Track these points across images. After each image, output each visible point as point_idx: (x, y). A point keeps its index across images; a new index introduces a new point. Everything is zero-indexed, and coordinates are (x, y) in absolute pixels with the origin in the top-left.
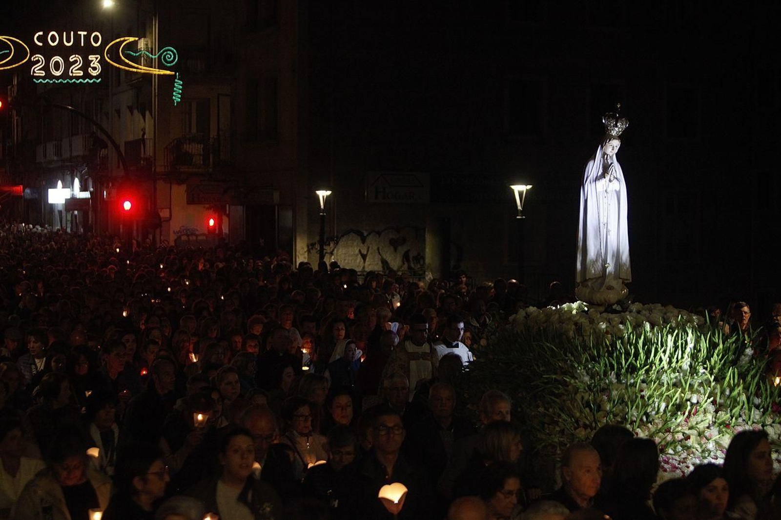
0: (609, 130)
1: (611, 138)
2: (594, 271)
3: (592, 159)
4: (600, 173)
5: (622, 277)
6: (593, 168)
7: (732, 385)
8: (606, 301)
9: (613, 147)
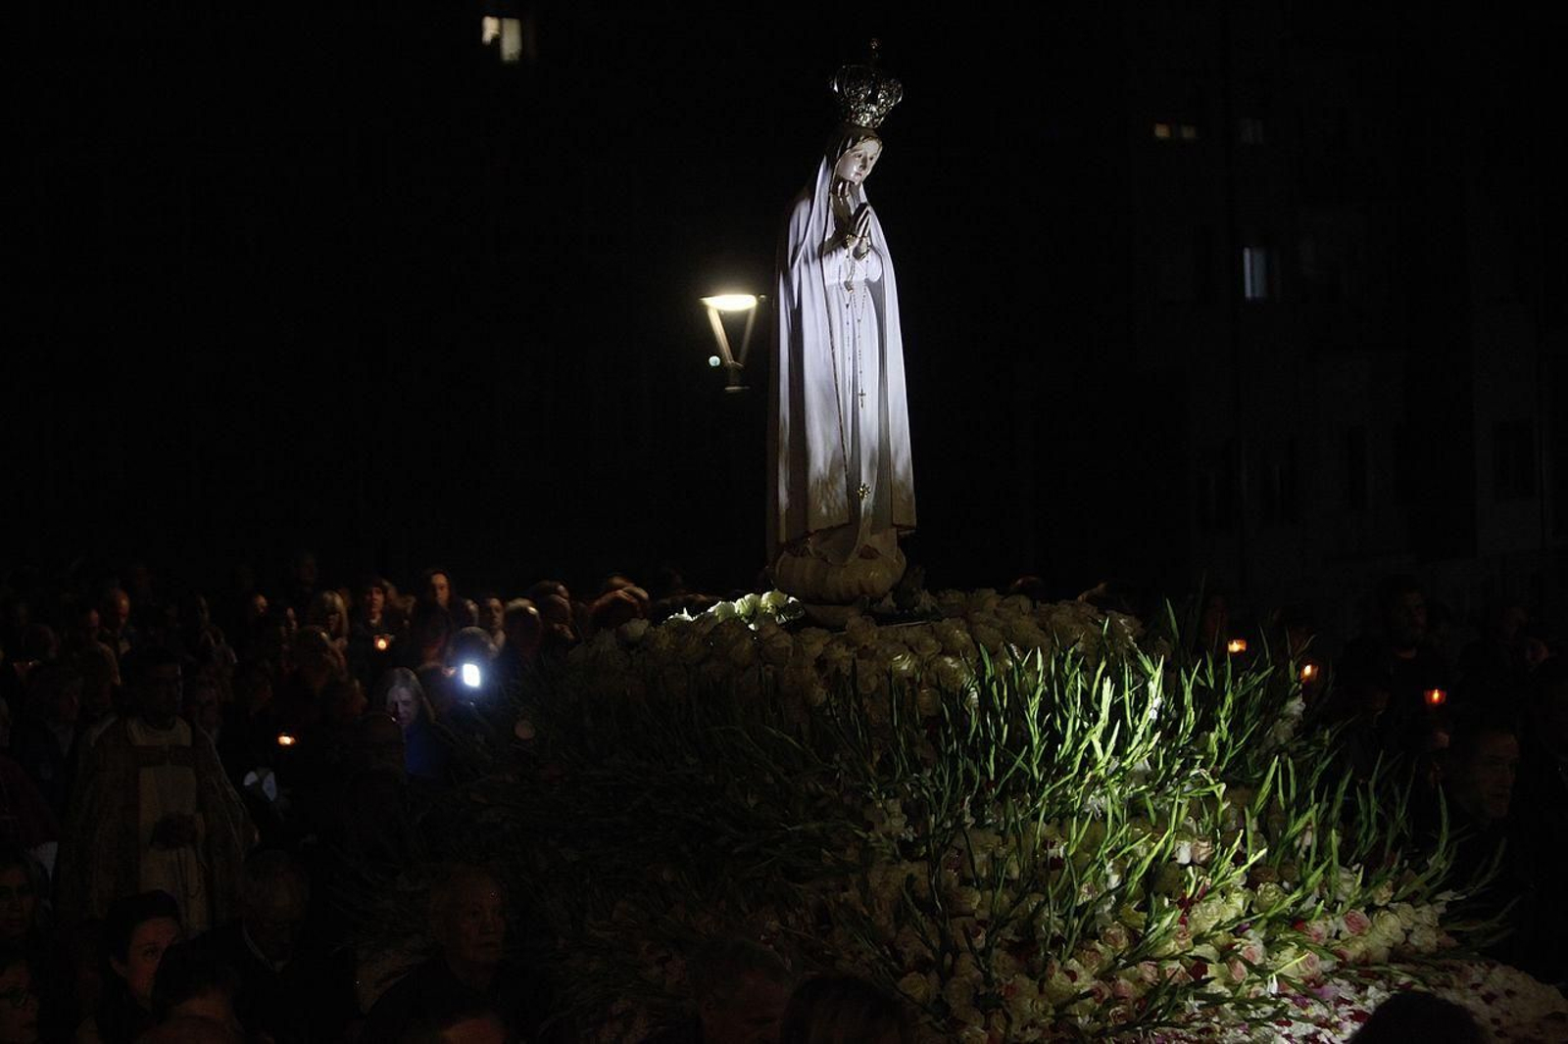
0: (852, 112)
1: (857, 135)
2: (826, 508)
3: (803, 199)
4: (829, 236)
5: (897, 523)
6: (811, 222)
7: (1283, 806)
8: (863, 592)
9: (865, 161)
